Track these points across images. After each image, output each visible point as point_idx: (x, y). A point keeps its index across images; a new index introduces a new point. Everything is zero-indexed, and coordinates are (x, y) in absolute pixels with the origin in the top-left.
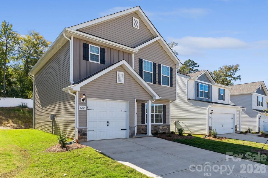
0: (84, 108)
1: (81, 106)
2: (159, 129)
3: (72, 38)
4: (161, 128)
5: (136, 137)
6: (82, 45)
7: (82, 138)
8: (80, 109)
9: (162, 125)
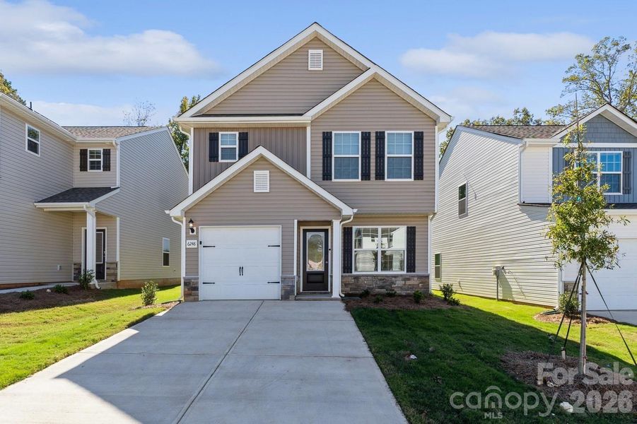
0: (193, 244)
1: (190, 241)
2: (393, 286)
3: (192, 129)
4: (399, 283)
5: (296, 300)
6: (208, 136)
7: (190, 295)
8: (187, 247)
9: (401, 275)
